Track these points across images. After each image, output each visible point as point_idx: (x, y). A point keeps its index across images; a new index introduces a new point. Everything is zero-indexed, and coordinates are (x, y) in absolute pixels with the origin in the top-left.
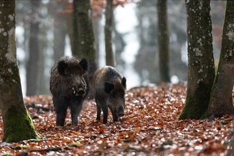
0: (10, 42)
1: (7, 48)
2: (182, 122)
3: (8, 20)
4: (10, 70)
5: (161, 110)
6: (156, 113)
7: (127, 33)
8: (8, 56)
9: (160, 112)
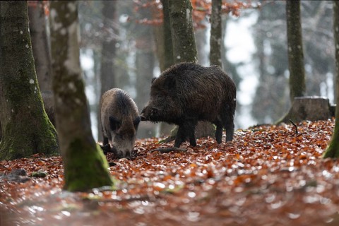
0: (71, 43)
1: (66, 52)
2: (329, 162)
3: (67, 10)
4: (71, 86)
5: (297, 149)
6: (289, 154)
7: (241, 64)
8: (69, 64)
9: (295, 152)
